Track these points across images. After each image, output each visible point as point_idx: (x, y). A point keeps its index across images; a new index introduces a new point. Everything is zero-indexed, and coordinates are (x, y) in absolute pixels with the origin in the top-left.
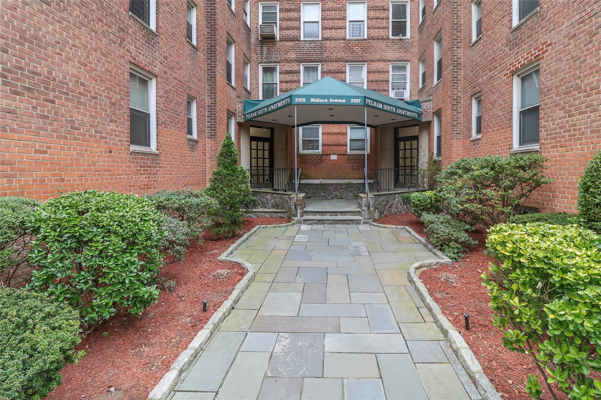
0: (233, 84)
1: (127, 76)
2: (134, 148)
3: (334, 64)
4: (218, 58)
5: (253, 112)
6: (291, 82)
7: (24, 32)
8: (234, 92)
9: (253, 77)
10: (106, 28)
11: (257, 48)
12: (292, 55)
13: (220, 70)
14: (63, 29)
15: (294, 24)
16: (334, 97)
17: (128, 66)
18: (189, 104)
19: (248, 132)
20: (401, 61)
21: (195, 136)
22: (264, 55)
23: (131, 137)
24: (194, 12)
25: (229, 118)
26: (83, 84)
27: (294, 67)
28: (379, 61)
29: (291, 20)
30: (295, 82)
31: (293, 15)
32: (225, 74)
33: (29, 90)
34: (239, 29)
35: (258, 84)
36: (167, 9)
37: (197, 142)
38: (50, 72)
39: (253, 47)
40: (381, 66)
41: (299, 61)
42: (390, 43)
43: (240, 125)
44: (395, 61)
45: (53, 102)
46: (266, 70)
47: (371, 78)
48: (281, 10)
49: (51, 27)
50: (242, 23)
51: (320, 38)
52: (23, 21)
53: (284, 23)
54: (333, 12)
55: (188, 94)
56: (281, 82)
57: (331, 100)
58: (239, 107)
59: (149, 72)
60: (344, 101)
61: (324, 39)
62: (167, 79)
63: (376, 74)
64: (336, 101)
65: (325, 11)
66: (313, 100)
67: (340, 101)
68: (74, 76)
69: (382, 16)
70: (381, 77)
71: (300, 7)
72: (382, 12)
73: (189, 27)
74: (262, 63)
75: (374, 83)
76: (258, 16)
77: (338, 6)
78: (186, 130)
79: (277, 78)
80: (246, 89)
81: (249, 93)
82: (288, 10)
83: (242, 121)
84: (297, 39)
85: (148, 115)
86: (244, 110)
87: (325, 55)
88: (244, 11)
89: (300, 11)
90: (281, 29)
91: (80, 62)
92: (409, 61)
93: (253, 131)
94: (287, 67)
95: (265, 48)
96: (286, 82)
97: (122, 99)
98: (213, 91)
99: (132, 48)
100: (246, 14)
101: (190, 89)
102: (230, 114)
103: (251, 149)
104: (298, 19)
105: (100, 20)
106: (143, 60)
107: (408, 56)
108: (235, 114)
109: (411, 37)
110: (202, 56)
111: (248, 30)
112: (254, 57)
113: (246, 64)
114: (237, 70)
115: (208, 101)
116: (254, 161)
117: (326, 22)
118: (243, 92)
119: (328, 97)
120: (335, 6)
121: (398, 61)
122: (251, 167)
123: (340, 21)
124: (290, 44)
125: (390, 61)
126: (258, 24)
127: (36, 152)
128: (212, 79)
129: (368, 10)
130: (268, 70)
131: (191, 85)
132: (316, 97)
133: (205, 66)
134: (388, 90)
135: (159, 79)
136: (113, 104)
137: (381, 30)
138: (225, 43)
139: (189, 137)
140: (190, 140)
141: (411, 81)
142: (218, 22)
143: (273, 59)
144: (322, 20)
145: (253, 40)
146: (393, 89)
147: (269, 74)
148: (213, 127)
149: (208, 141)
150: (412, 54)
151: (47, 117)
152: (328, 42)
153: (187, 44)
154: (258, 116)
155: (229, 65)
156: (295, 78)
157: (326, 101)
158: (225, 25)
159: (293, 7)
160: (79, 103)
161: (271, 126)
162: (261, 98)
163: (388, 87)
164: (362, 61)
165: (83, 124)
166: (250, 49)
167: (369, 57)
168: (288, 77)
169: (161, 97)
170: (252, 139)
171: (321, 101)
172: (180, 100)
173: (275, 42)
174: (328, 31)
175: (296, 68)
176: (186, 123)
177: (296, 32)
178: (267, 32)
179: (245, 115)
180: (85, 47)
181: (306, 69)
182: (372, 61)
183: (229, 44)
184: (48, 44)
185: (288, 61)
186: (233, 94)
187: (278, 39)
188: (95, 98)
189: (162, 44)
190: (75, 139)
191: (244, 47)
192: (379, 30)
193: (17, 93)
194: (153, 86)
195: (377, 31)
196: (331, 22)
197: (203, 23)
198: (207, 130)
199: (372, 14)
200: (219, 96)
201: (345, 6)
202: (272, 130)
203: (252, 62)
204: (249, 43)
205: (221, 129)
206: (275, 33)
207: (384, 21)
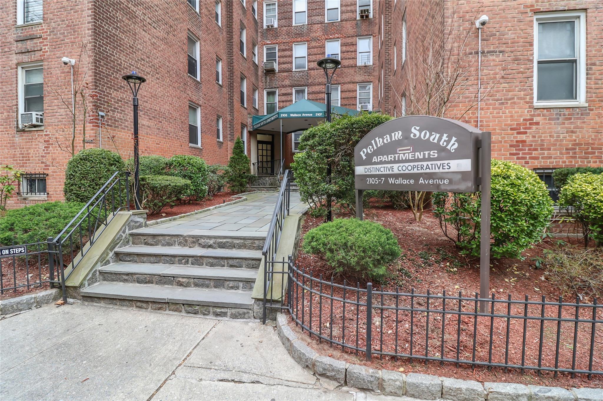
0: (245, 106)
1: (187, 107)
2: (191, 145)
3: (317, 87)
4: (234, 90)
5: (258, 124)
6: (286, 101)
7: (152, 93)
8: (246, 111)
9: (260, 99)
10: (179, 85)
11: (263, 79)
12: (287, 82)
13: (236, 98)
14: (163, 89)
15: (288, 59)
16: (305, 113)
17: (188, 103)
18: (218, 120)
19: (256, 137)
20: (365, 82)
21: (221, 139)
22: (268, 83)
23: (190, 139)
24: (220, 64)
25: (242, 128)
26: (171, 114)
27: (288, 90)
28: (349, 83)
29: (286, 57)
30: (289, 101)
31: (287, 53)
32: (240, 100)
33: (154, 117)
34: (250, 68)
35: (263, 104)
36: (206, 67)
37: (222, 143)
38: (160, 109)
39: (260, 77)
40: (351, 86)
41: (292, 86)
42: (357, 69)
43: (250, 133)
44: (361, 82)
45: (161, 122)
46: (269, 94)
47: (343, 96)
48: (279, 50)
49: (160, 89)
50: (251, 63)
51: (306, 69)
52: (152, 89)
53: (281, 59)
54: (316, 49)
55: (217, 115)
56: (279, 102)
57: (303, 115)
58: (249, 121)
59: (197, 104)
60: (311, 115)
61: (309, 69)
62: (206, 107)
63: (347, 93)
64: (306, 115)
65: (310, 49)
66: (291, 115)
67: (309, 115)
68: (168, 110)
69: (351, 50)
70: (351, 95)
71: (292, 47)
72: (351, 47)
73: (218, 73)
74: (266, 89)
75: (346, 100)
76: (263, 56)
77: (319, 44)
78: (216, 136)
79: (277, 99)
80: (255, 108)
81: (257, 110)
82: (284, 50)
83: (252, 130)
84: (290, 71)
85: (197, 127)
86: (253, 122)
87: (310, 81)
88: (253, 53)
89: (292, 50)
90: (279, 64)
91: (170, 104)
92: (371, 82)
93: (259, 137)
94: (284, 91)
95: (268, 78)
96: (283, 101)
97: (186, 119)
98: (232, 111)
99: (189, 92)
100: (255, 55)
101: (218, 111)
102: (243, 126)
103: (258, 149)
104: (291, 56)
105: (177, 82)
106: (194, 98)
107: (371, 78)
108: (246, 126)
109: (373, 64)
110: (225, 90)
111: (256, 66)
112: (261, 85)
113: (254, 90)
114: (248, 96)
115: (229, 118)
116: (260, 157)
117: (311, 57)
118: (253, 110)
119: (301, 113)
120: (317, 44)
121: (363, 82)
122: (258, 161)
123: (321, 56)
124: (285, 74)
125: (357, 83)
126: (263, 61)
127: (157, 144)
128: (231, 104)
129: (341, 46)
130: (271, 94)
131: (219, 109)
132: (293, 113)
133: (227, 96)
134: (356, 105)
135: (202, 108)
136: (182, 122)
137: (351, 60)
138: (239, 80)
139: (218, 140)
140: (218, 142)
141: (374, 97)
142: (235, 67)
143: (274, 86)
144: (308, 55)
145: (260, 73)
146: (360, 103)
147: (271, 97)
148: (232, 134)
149: (229, 143)
150: (374, 76)
151: (159, 129)
152: (312, 71)
153: (216, 85)
154: (261, 126)
155: (242, 93)
156: (289, 99)
157: (300, 115)
158: (239, 68)
159: (287, 47)
160: (170, 122)
161: (271, 133)
162: (265, 114)
163: (356, 102)
164: (337, 84)
165: (171, 132)
166: (257, 79)
167: (341, 80)
168: (284, 98)
169: (203, 117)
170: (259, 142)
171: (297, 115)
172: (213, 118)
173: (275, 73)
174: (312, 63)
175: (289, 91)
176: (216, 131)
177: (289, 65)
178: (269, 67)
179: (253, 126)
180: (171, 95)
181: (297, 92)
182: (344, 83)
183: (242, 79)
184: (159, 97)
185: (284, 87)
186: (245, 112)
187: (277, 71)
188: (175, 120)
189: (203, 88)
190: (169, 139)
191: (253, 79)
192: (349, 60)
193: (150, 119)
194: (199, 111)
195: (348, 61)
196: (314, 57)
197: (226, 69)
198: (229, 136)
199: (344, 48)
200: (236, 114)
201: (325, 44)
202: (273, 136)
203: (260, 89)
204: (257, 74)
205: (237, 135)
206: (275, 67)
207: (353, 53)
